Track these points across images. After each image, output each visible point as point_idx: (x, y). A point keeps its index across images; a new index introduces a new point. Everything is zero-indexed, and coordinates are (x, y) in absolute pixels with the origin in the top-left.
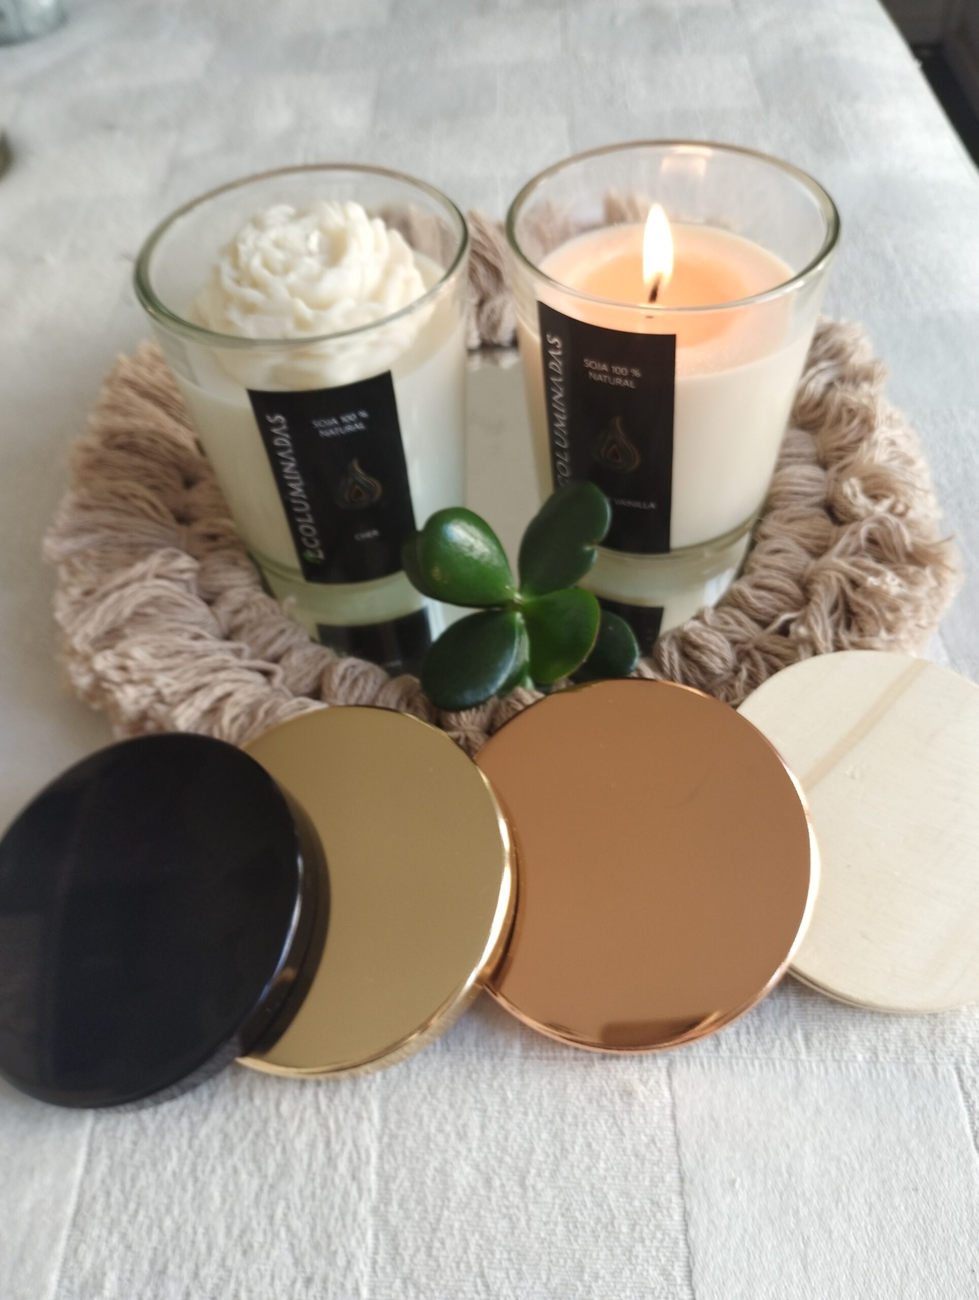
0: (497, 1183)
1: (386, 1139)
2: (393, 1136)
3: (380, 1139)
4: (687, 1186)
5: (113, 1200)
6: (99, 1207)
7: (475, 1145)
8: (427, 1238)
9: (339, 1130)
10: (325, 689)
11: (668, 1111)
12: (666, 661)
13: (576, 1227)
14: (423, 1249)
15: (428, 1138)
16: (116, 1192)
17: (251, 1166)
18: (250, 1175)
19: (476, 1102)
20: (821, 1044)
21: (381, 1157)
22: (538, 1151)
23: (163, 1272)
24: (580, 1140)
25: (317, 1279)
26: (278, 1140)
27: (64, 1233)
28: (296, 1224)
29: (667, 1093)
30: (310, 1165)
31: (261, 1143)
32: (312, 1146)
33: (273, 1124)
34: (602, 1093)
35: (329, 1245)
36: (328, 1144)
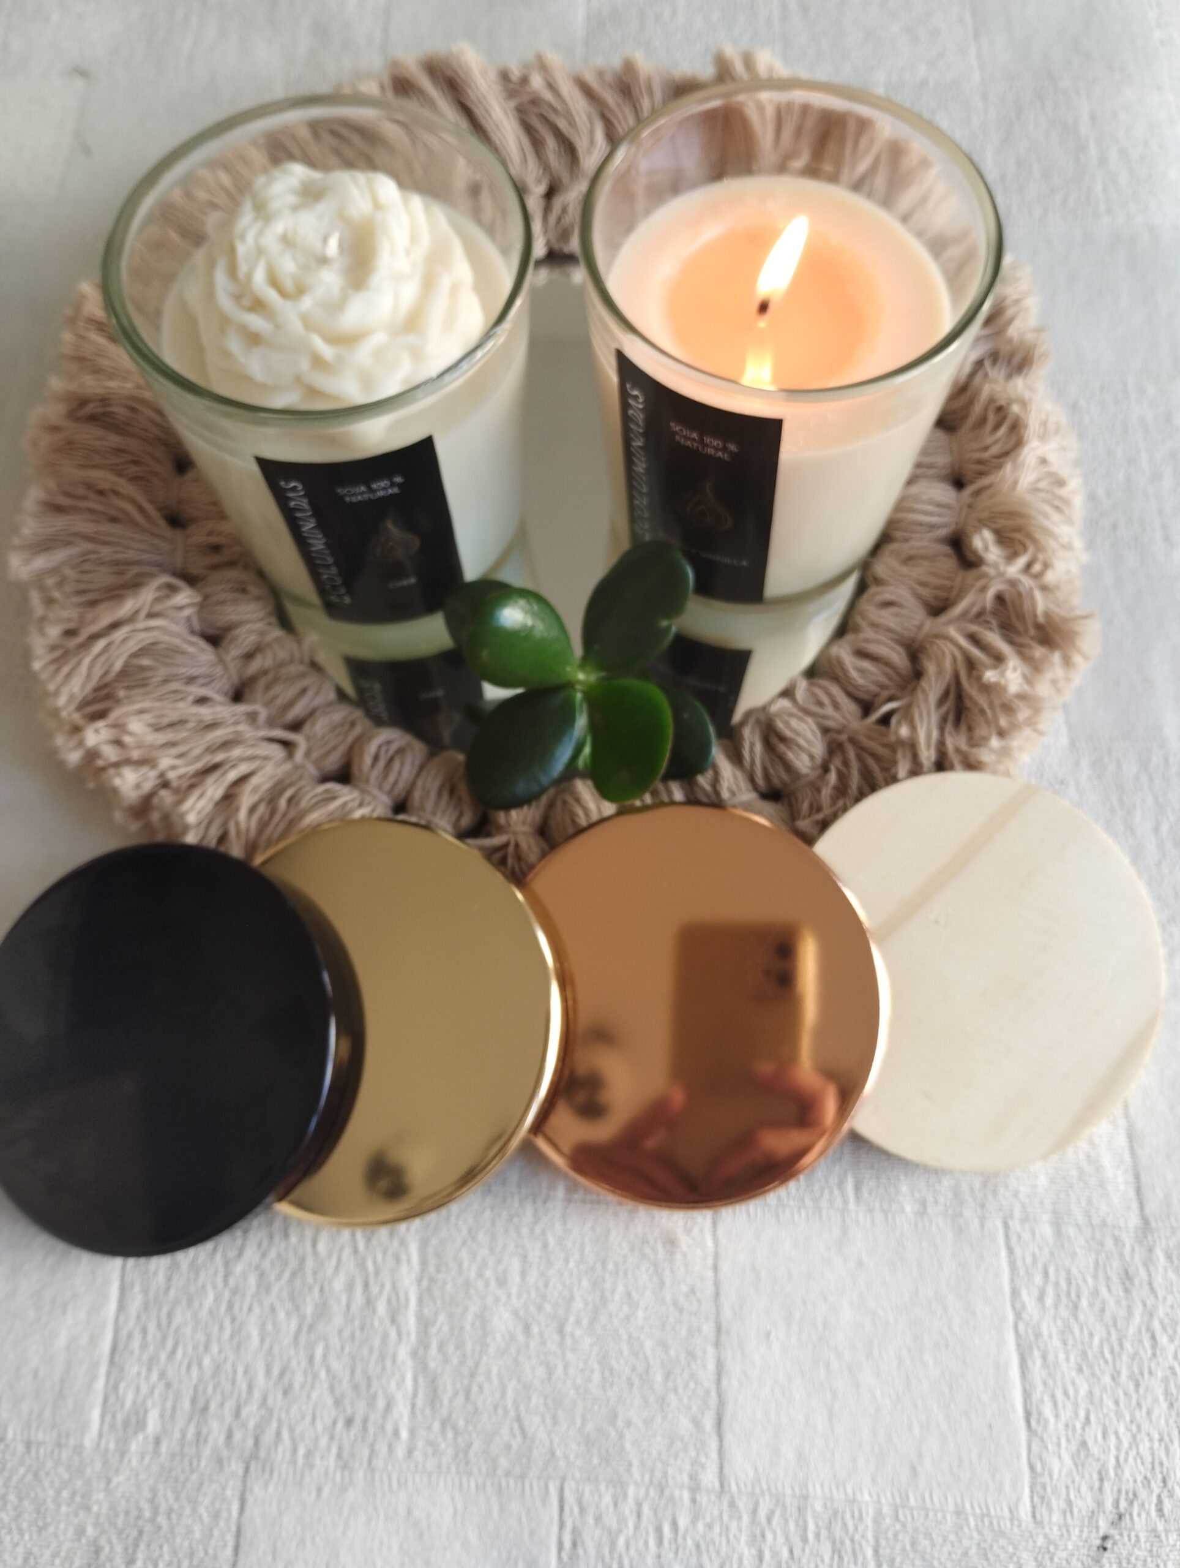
0: (535, 1329)
1: (425, 1283)
2: (432, 1280)
3: (419, 1281)
4: (723, 1337)
5: (150, 1337)
6: (136, 1344)
7: (514, 1291)
8: (466, 1382)
9: (377, 1273)
10: (355, 770)
11: (710, 1261)
12: (746, 753)
13: (611, 1374)
14: (461, 1393)
15: (467, 1284)
16: (152, 1329)
17: (288, 1305)
18: (288, 1314)
19: (517, 1246)
20: (871, 1194)
21: (420, 1300)
22: (578, 1299)
23: (205, 1409)
24: (620, 1289)
25: (358, 1421)
26: (315, 1279)
27: (103, 1369)
28: (335, 1365)
29: (710, 1243)
30: (348, 1306)
31: (298, 1282)
32: (350, 1287)
33: (310, 1263)
34: (645, 1241)
35: (369, 1386)
36: (366, 1285)
